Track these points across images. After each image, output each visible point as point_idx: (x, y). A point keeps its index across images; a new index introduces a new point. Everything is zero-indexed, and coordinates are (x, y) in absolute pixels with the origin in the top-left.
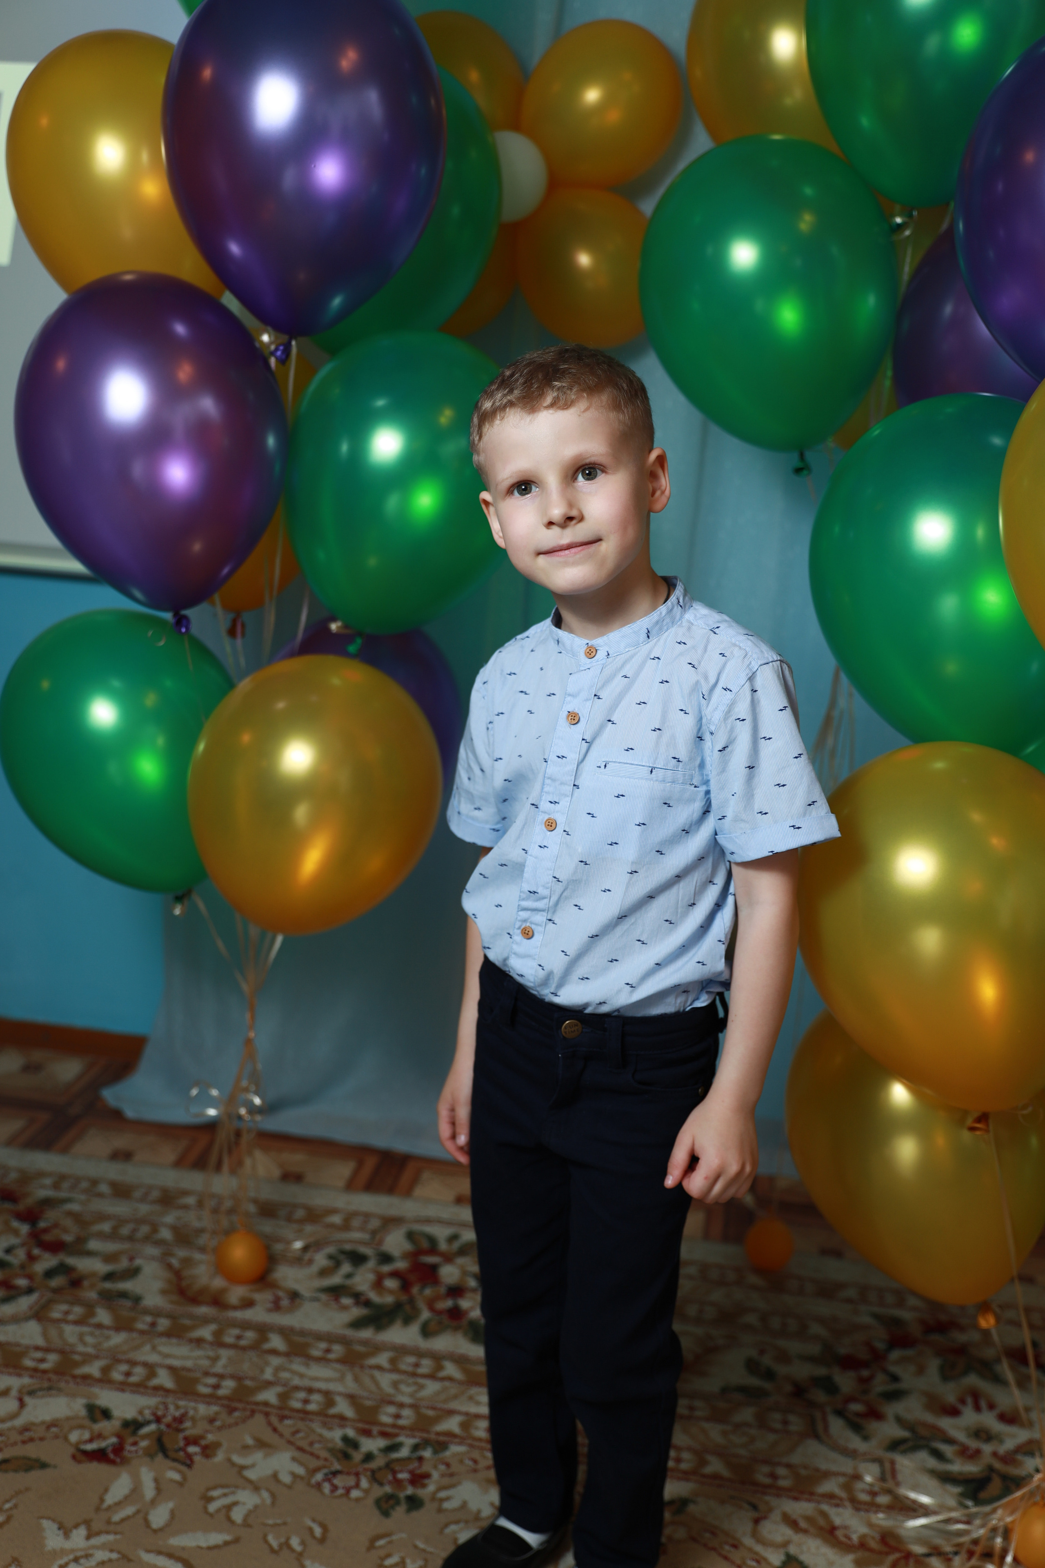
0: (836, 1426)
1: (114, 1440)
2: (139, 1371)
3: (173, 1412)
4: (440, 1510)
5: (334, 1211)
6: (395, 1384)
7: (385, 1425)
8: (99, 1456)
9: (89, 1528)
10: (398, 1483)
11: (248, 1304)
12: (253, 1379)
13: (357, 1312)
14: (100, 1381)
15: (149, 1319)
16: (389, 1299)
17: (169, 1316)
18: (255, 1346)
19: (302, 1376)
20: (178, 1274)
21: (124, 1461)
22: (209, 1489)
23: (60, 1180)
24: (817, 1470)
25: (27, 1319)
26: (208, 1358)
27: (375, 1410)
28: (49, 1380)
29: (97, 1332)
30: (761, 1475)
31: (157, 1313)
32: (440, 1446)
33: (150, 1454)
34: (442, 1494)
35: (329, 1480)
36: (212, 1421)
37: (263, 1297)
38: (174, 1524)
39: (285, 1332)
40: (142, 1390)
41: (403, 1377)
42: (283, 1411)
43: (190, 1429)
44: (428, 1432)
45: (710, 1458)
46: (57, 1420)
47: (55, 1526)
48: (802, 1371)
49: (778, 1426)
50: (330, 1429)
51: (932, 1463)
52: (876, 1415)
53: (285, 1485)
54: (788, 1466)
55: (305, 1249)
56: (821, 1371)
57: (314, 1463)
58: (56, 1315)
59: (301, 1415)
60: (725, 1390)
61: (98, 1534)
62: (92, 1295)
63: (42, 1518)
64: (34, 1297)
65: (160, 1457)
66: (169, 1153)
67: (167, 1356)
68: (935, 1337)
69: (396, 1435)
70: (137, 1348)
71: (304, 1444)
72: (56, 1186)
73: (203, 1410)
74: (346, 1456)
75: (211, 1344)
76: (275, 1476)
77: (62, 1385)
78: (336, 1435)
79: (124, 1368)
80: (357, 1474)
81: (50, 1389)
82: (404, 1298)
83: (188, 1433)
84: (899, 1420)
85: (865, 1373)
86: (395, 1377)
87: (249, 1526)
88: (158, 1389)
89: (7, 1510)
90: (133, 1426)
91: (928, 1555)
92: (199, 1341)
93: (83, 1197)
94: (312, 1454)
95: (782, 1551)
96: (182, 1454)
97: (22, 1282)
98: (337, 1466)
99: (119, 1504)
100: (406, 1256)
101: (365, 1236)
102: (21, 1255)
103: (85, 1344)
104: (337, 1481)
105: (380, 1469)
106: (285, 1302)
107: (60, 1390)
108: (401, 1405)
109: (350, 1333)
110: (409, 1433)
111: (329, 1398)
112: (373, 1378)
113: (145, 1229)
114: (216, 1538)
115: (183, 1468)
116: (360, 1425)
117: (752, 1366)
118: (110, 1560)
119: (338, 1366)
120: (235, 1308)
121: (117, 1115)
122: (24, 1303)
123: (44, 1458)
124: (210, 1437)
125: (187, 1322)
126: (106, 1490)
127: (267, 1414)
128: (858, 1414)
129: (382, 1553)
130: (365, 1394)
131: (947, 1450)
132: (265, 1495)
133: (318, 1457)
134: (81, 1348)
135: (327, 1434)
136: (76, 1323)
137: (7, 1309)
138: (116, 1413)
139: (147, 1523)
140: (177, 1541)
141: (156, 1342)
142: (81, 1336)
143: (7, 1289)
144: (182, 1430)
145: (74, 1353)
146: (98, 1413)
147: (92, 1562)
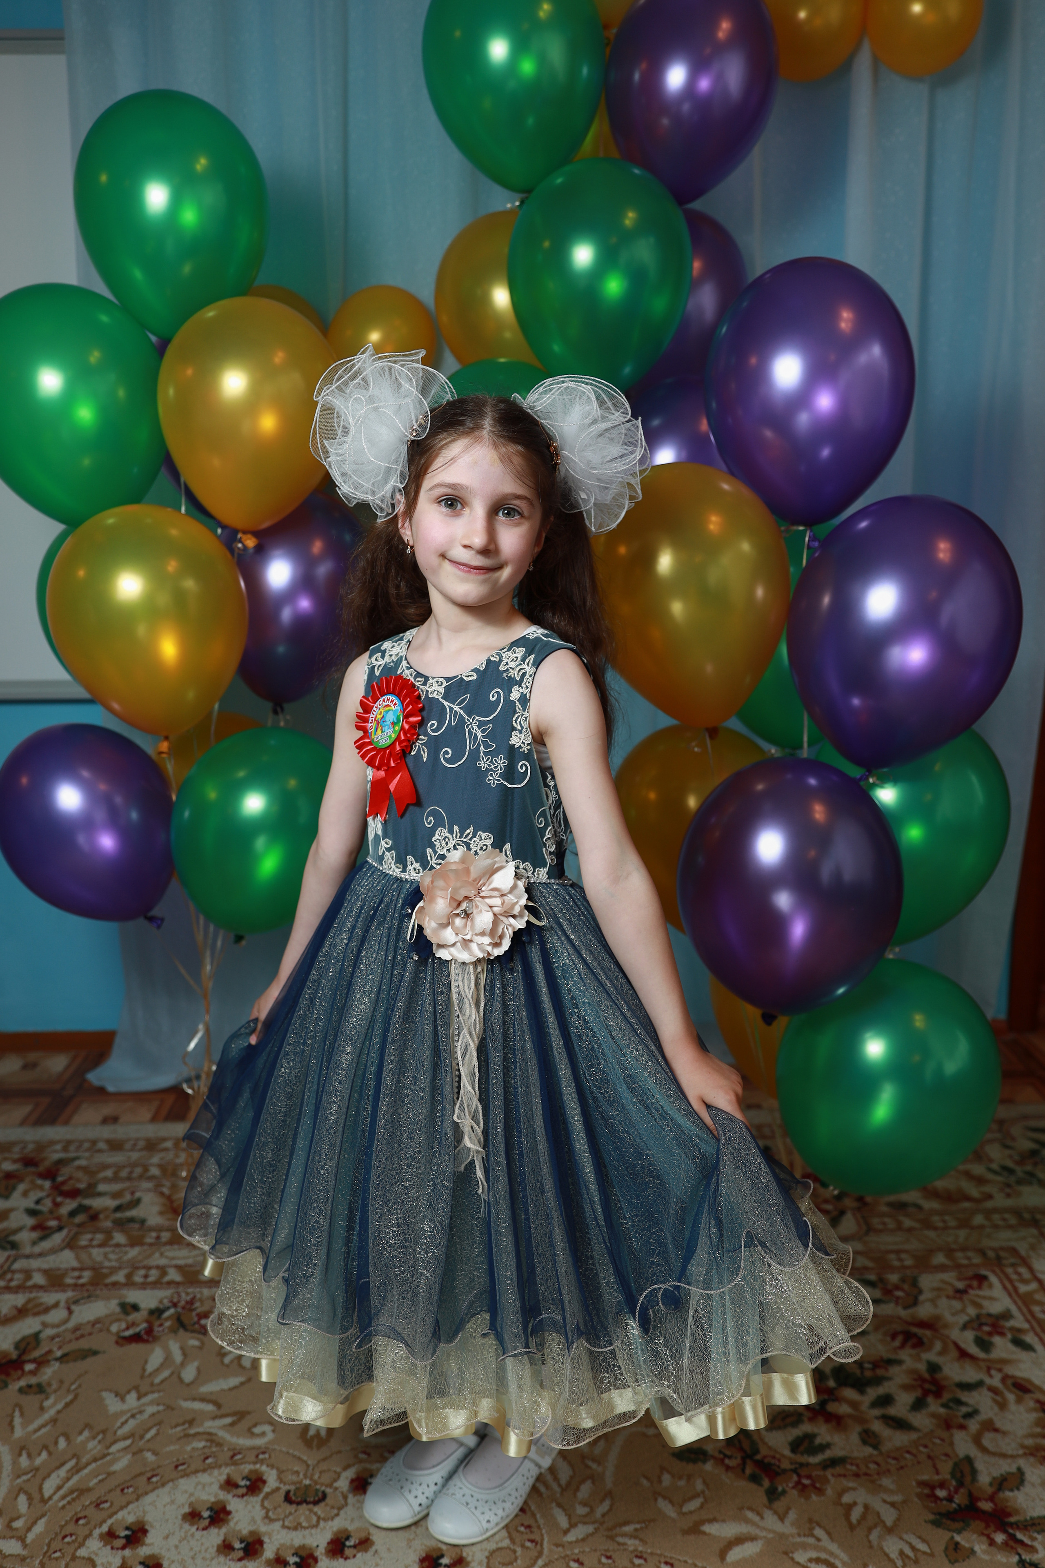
1: (144, 1325)
2: (154, 1273)
3: (185, 1298)
8: (136, 1338)
9: (138, 1392)
14: (126, 1285)
15: (154, 1234)
17: (169, 1229)
21: (155, 1339)
23: (67, 1145)
25: (62, 1249)
28: (88, 1290)
29: (117, 1250)
31: (159, 1229)
33: (173, 1331)
38: (201, 1377)
40: (159, 1286)
43: (200, 1308)
46: (99, 1318)
47: (113, 1395)
58: (83, 1243)
61: (146, 1394)
62: (108, 1224)
63: (101, 1391)
64: (65, 1232)
65: (181, 1332)
67: (173, 1258)
70: (150, 1256)
72: (66, 1149)
73: (208, 1292)
77: (98, 1292)
79: (142, 1272)
81: (89, 1297)
83: (199, 1310)
88: (170, 1283)
89: (74, 1390)
90: (157, 1313)
93: (87, 1154)
96: (197, 1326)
97: (53, 1223)
99: (157, 1371)
102: (48, 1204)
103: (110, 1260)
107: (97, 1297)
113: (138, 1170)
114: (234, 1381)
115: (201, 1337)
118: (158, 1412)
122: (57, 1238)
123: (95, 1347)
126: (146, 1362)
134: (107, 1264)
136: (100, 1246)
137: (46, 1245)
138: (143, 1305)
139: (181, 1380)
140: (205, 1389)
141: (162, 1250)
142: (106, 1255)
143: (43, 1231)
144: (195, 1309)
145: (103, 1268)
146: (129, 1308)
147: (145, 1416)
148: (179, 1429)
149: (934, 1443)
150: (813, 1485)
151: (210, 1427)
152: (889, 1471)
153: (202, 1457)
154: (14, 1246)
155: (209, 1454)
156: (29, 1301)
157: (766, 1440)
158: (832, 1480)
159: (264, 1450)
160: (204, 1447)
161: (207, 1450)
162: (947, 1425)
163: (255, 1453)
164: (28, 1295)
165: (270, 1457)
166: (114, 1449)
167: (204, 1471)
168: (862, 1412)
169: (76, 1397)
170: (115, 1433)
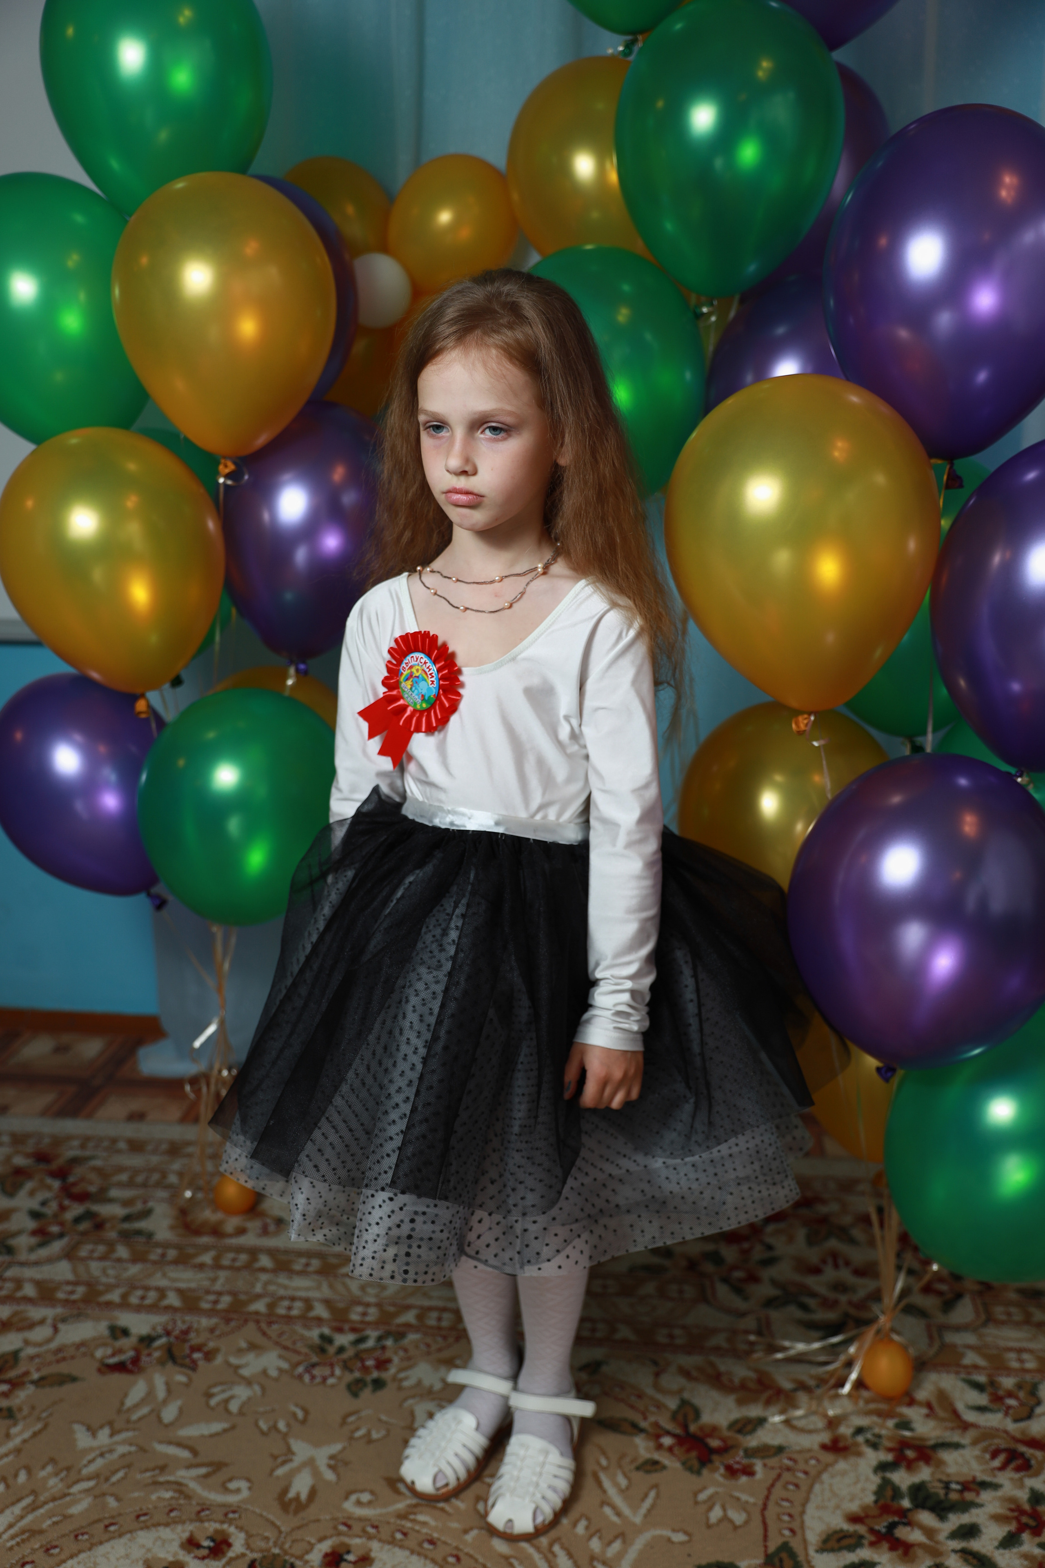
0: (722, 1291)
1: (131, 1354)
2: (152, 1294)
3: (180, 1326)
4: (400, 1388)
6: (363, 1288)
7: (355, 1322)
8: (120, 1367)
9: (112, 1428)
10: (365, 1369)
11: (241, 1231)
12: (246, 1293)
14: (120, 1305)
15: (159, 1251)
17: (178, 1247)
18: (248, 1266)
19: (286, 1287)
20: (184, 1213)
21: (141, 1370)
22: (210, 1387)
23: (85, 1141)
24: (706, 1328)
25: (59, 1259)
26: (209, 1279)
27: (346, 1311)
28: (79, 1309)
29: (117, 1265)
30: (661, 1337)
31: (166, 1245)
32: (399, 1335)
33: (161, 1363)
34: (402, 1375)
35: (309, 1372)
36: (212, 1330)
37: (254, 1225)
38: (182, 1418)
39: (272, 1253)
40: (154, 1310)
42: (271, 1317)
43: (195, 1339)
44: (390, 1325)
45: (619, 1326)
46: (85, 1341)
47: (83, 1429)
49: (675, 1295)
50: (310, 1329)
51: (799, 1314)
52: (753, 1278)
53: (273, 1378)
54: (683, 1327)
56: (711, 1247)
57: (296, 1358)
58: (83, 1254)
59: (286, 1320)
60: (629, 1269)
61: (119, 1432)
62: (112, 1235)
63: (74, 1423)
64: (65, 1241)
65: (170, 1365)
67: (175, 1280)
68: (803, 1211)
69: (365, 1330)
70: (151, 1275)
71: (288, 1344)
72: (83, 1146)
73: (205, 1322)
74: (322, 1350)
75: (211, 1267)
76: (265, 1372)
77: (89, 1311)
78: (314, 1334)
79: (139, 1293)
80: (332, 1365)
81: (79, 1315)
83: (193, 1342)
84: (773, 1281)
85: (746, 1245)
87: (244, 1415)
88: (167, 1308)
89: (44, 1419)
90: (147, 1340)
91: (795, 1390)
92: (201, 1266)
93: (104, 1154)
94: (294, 1351)
95: (678, 1397)
96: (187, 1361)
97: (55, 1229)
98: (315, 1359)
99: (136, 1406)
102: (54, 1206)
103: (107, 1276)
104: (315, 1372)
105: (350, 1359)
106: (272, 1228)
107: (87, 1316)
108: (368, 1305)
110: (374, 1327)
111: (308, 1304)
113: (156, 1177)
114: (217, 1427)
115: (190, 1372)
116: (334, 1324)
118: (130, 1453)
119: (316, 1277)
120: (230, 1236)
122: (57, 1246)
123: (75, 1373)
124: (211, 1345)
125: (191, 1251)
126: (126, 1395)
127: (258, 1322)
128: (740, 1280)
129: (352, 1427)
130: (338, 1298)
131: (811, 1302)
132: (257, 1388)
133: (298, 1352)
134: (104, 1280)
135: (306, 1333)
136: (100, 1259)
137: (43, 1253)
138: (133, 1331)
139: (159, 1419)
140: (186, 1432)
141: (166, 1269)
142: (104, 1271)
143: (43, 1236)
144: (188, 1341)
145: (99, 1284)
146: (119, 1332)
147: (115, 1456)
148: (148, 1474)
151: (182, 1477)
153: (167, 1510)
154: (10, 1250)
155: (175, 1507)
156: (15, 1314)
159: (235, 1509)
160: (172, 1498)
161: (173, 1502)
163: (225, 1510)
164: (16, 1308)
165: (240, 1517)
166: (76, 1489)
167: (167, 1525)
168: (937, 1542)
169: (46, 1426)
170: (80, 1471)
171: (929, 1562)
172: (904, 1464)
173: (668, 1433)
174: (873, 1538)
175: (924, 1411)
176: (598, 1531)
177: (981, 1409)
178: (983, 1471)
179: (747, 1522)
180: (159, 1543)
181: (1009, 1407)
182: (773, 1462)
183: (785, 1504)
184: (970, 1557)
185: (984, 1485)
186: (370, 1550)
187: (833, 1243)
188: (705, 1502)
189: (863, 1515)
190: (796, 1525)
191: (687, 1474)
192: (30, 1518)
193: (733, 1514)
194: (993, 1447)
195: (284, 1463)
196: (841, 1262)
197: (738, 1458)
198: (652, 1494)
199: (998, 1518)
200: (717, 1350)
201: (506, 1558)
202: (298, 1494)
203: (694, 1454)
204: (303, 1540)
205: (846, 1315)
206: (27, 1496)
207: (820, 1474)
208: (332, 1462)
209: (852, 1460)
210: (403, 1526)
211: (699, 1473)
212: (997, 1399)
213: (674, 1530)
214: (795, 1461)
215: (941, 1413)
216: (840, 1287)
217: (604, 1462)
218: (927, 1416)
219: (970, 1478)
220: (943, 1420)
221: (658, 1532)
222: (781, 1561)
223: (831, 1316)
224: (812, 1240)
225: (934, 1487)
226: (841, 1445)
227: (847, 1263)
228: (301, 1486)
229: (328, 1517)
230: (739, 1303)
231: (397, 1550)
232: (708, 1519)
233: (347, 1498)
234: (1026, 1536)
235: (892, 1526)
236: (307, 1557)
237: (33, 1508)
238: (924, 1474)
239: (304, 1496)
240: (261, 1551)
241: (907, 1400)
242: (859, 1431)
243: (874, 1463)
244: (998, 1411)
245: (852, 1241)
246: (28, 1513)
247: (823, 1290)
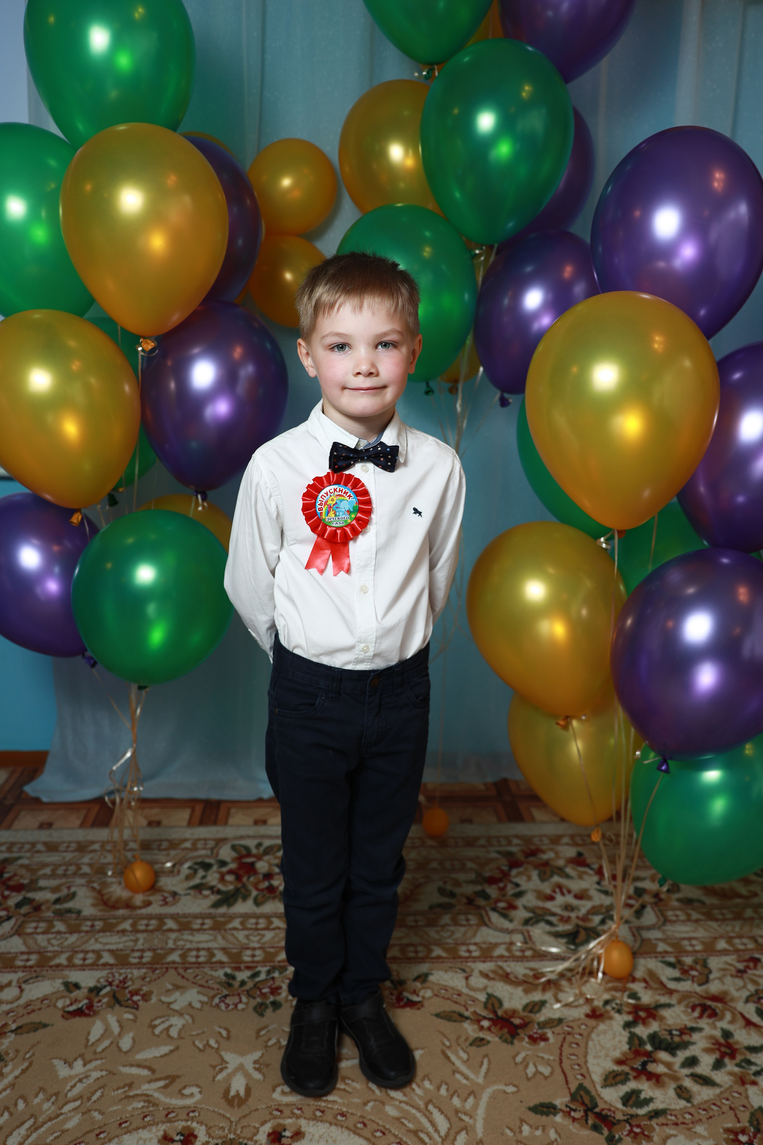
0: (494, 917)
1: (86, 1001)
2: (90, 955)
3: (118, 977)
5: (185, 840)
6: (247, 937)
7: (248, 962)
8: (79, 1013)
9: (83, 1059)
10: (264, 995)
11: (148, 904)
12: (162, 949)
13: (214, 898)
14: (67, 966)
15: (89, 923)
16: (231, 887)
17: (101, 919)
18: (159, 929)
19: (191, 942)
20: (99, 892)
21: (96, 1013)
22: (152, 1021)
23: (11, 846)
24: (491, 943)
25: (11, 936)
26: (131, 940)
27: (239, 954)
28: (35, 971)
29: (58, 937)
30: (463, 952)
31: (93, 919)
33: (111, 1006)
35: (223, 1001)
36: (143, 979)
37: (156, 898)
38: (136, 1046)
39: (174, 917)
40: (95, 967)
41: (251, 932)
42: (185, 965)
43: (132, 986)
44: (274, 962)
45: (434, 948)
46: (46, 995)
47: (62, 1062)
48: (469, 889)
49: (464, 923)
50: (216, 970)
51: (548, 928)
52: (513, 907)
53: (197, 1009)
54: (475, 944)
55: (174, 866)
56: (479, 888)
57: (211, 993)
58: (29, 930)
59: (196, 965)
60: (431, 908)
61: (90, 1061)
62: (50, 914)
63: (52, 1059)
64: (13, 921)
65: (117, 1006)
66: (75, 820)
67: (106, 944)
68: (532, 859)
69: (256, 967)
70: (87, 941)
71: (202, 982)
72: (9, 850)
73: (136, 973)
74: (230, 985)
75: (131, 932)
76: (190, 1005)
77: (44, 973)
78: (220, 974)
79: (81, 956)
80: (239, 995)
81: (37, 977)
82: (239, 885)
83: (130, 989)
84: (525, 908)
85: (501, 885)
86: (246, 932)
87: (182, 1038)
88: (105, 965)
89: (28, 1058)
90: (95, 990)
92: (124, 932)
93: (28, 855)
94: (209, 988)
95: (484, 992)
96: (130, 1002)
98: (225, 992)
99: (99, 1041)
100: (234, 860)
101: (208, 852)
103: (53, 946)
104: (228, 1001)
105: (251, 989)
106: (170, 899)
107: (44, 976)
108: (254, 949)
109: (212, 911)
110: (262, 964)
111: (211, 953)
112: (233, 935)
113: (72, 868)
114: (165, 1049)
115: (133, 1011)
116: (233, 965)
117: (442, 891)
118: (102, 1077)
119: (211, 932)
120: (140, 908)
121: (37, 801)
122: (7, 926)
123: (44, 1021)
124: (145, 989)
125: (114, 921)
126: (89, 1033)
127: (176, 969)
128: (504, 909)
129: (265, 1038)
130: (231, 946)
131: (553, 919)
132: (187, 1017)
133: (213, 989)
134: (50, 948)
135: (214, 973)
136: (43, 933)
138: (83, 984)
139: (120, 1049)
140: (141, 1056)
141: (97, 936)
142: (49, 940)
144: (127, 988)
145: (47, 952)
146: (72, 987)
147: (91, 1080)
148: (120, 1091)
149: (733, 1097)
150: (643, 1133)
151: (147, 1090)
152: (701, 1120)
153: (142, 1116)
155: (147, 1113)
157: (602, 1095)
158: (657, 1128)
159: (194, 1109)
160: (143, 1107)
161: (145, 1110)
162: (742, 1081)
163: (186, 1111)
165: (199, 1115)
166: (66, 1109)
167: (144, 1128)
168: (675, 1071)
169: (31, 1064)
170: (66, 1096)
171: (673, 1085)
172: (640, 1021)
173: (485, 1018)
174: (635, 1074)
175: (643, 985)
176: (455, 1092)
177: (677, 980)
178: (690, 1020)
179: (552, 1073)
180: (141, 1142)
181: (693, 977)
182: (558, 1030)
183: (573, 1057)
184: (698, 1079)
185: (693, 1030)
186: (300, 1126)
187: (556, 879)
188: (521, 1063)
189: (624, 1059)
190: (584, 1071)
191: (505, 1045)
192: (34, 1136)
193: (541, 1069)
194: (691, 1004)
195: (221, 1070)
196: (565, 891)
197: (534, 1030)
198: (486, 1061)
199: (707, 1050)
200: (501, 957)
201: (398, 1119)
202: (237, 1091)
203: (505, 1030)
204: (249, 1126)
205: (578, 926)
206: (29, 1119)
207: (590, 1034)
208: (257, 1066)
209: (608, 1022)
210: (320, 1106)
211: (512, 1043)
212: (685, 972)
213: (506, 1085)
214: (572, 1028)
215: (654, 985)
216: (568, 907)
217: (447, 1043)
218: (646, 988)
219: (683, 1026)
220: (656, 989)
221: (496, 1087)
222: (581, 1097)
223: (568, 927)
224: (543, 878)
225: (663, 1035)
226: (598, 1013)
227: (569, 892)
228: (238, 1085)
229: (264, 1106)
230: (506, 924)
231: (319, 1124)
232: (527, 1075)
233: (274, 1090)
234: (727, 1060)
235: (644, 1064)
236: (255, 1138)
237: (35, 1128)
238: (654, 1027)
239: (242, 1093)
240: (220, 1137)
241: (631, 979)
242: (607, 1002)
243: (622, 1023)
244: (688, 979)
245: (568, 876)
246: (32, 1133)
247: (558, 911)
